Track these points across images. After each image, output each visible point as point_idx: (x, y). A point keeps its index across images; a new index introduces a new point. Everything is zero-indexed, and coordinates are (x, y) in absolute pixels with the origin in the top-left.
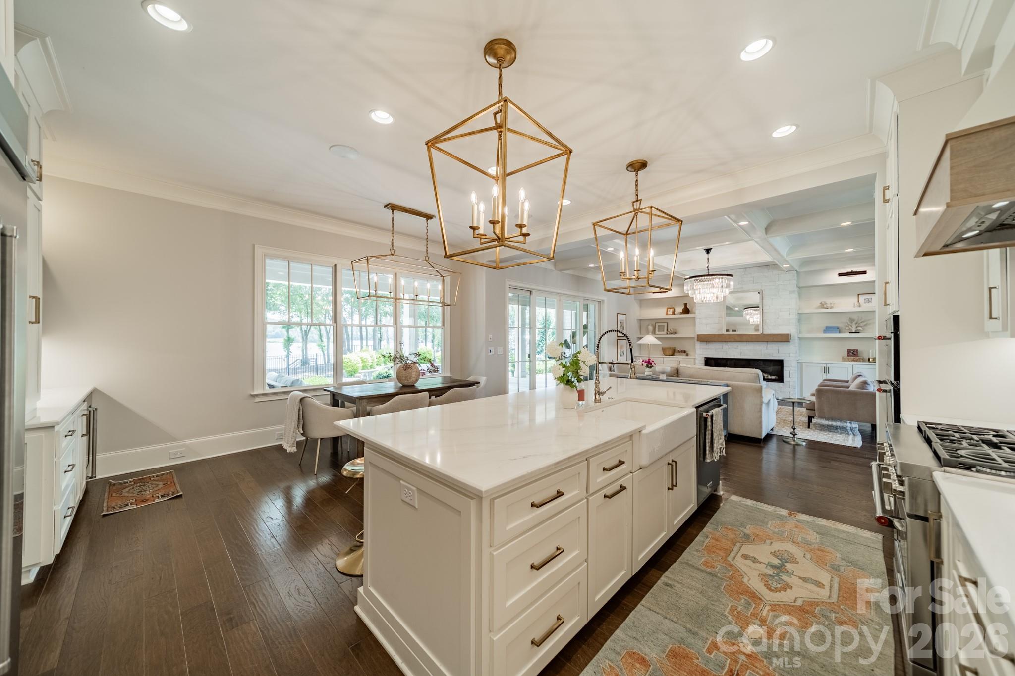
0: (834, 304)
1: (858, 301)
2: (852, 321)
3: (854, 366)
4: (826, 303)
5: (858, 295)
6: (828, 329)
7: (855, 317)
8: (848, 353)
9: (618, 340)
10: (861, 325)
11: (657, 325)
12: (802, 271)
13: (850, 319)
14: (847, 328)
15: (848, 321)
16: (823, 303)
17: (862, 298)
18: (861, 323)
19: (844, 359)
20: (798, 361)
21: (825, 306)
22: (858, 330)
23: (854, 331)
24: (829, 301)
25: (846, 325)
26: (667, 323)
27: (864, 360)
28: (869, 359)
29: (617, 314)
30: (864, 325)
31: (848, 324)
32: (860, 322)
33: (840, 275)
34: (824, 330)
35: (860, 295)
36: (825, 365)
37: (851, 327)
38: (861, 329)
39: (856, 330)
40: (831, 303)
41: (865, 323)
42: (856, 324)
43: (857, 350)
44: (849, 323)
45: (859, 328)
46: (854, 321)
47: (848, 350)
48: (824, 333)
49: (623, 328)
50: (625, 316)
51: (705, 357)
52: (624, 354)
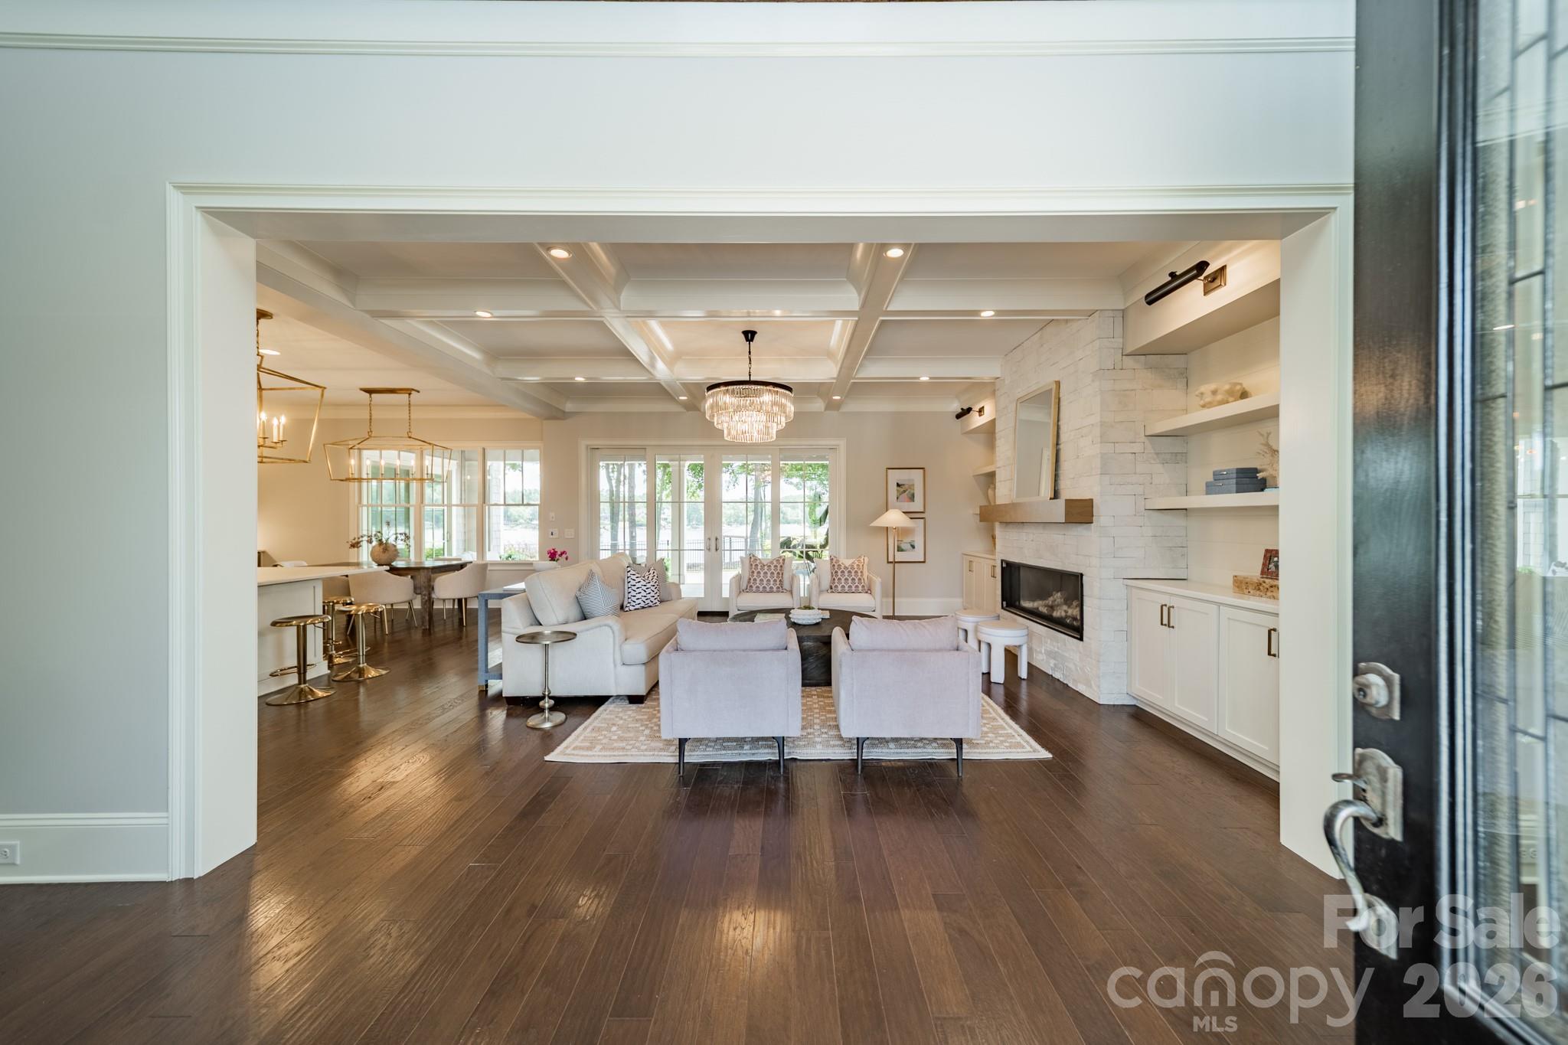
3: (1221, 609)
6: (1218, 481)
29: (887, 469)
33: (1151, 299)
34: (1208, 485)
48: (1207, 494)
49: (913, 495)
50: (921, 471)
51: (1002, 561)
52: (913, 547)
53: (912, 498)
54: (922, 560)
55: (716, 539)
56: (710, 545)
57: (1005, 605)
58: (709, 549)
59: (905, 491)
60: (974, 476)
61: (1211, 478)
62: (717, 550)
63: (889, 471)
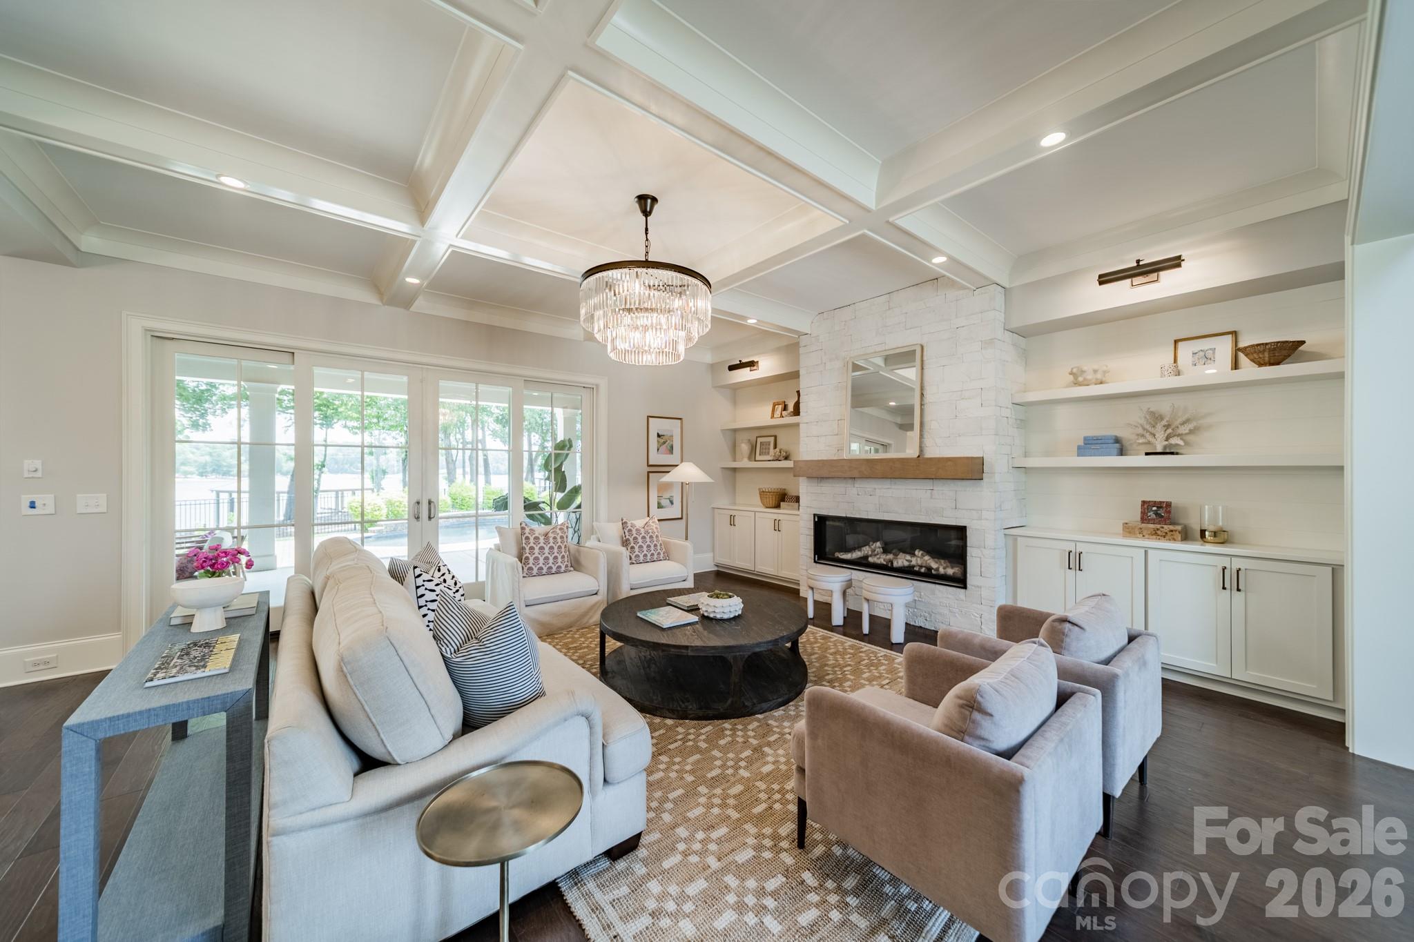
0: (1105, 372)
1: (1175, 361)
2: (1156, 417)
3: (1150, 552)
4: (1083, 372)
5: (1176, 342)
6: (1090, 445)
7: (1163, 406)
8: (1143, 513)
9: (649, 472)
10: (1184, 430)
11: (760, 440)
12: (1014, 285)
13: (1152, 413)
14: (1141, 441)
15: (1142, 421)
16: (1075, 370)
17: (1185, 350)
18: (1183, 423)
19: (1128, 530)
20: (1007, 532)
21: (1080, 379)
22: (1171, 446)
23: (1159, 449)
24: (1089, 365)
25: (1140, 431)
26: (776, 437)
27: (1186, 536)
28: (1203, 532)
29: (648, 417)
30: (1191, 432)
31: (1144, 429)
32: (1180, 420)
33: (1104, 279)
34: (1079, 448)
35: (1180, 344)
36: (1071, 547)
37: (1150, 438)
38: (1181, 443)
39: (1165, 447)
40: (1095, 371)
41: (1191, 426)
42: (1167, 426)
43: (1169, 505)
44: (1148, 427)
45: (1174, 441)
46: (1161, 418)
47: (1144, 502)
48: (1079, 455)
49: (672, 447)
50: (680, 421)
51: (815, 515)
52: (672, 503)
53: (671, 450)
54: (680, 517)
55: (430, 502)
56: (418, 512)
57: (816, 559)
58: (418, 518)
59: (664, 443)
60: (722, 430)
61: (1081, 443)
62: (430, 518)
63: (650, 419)
